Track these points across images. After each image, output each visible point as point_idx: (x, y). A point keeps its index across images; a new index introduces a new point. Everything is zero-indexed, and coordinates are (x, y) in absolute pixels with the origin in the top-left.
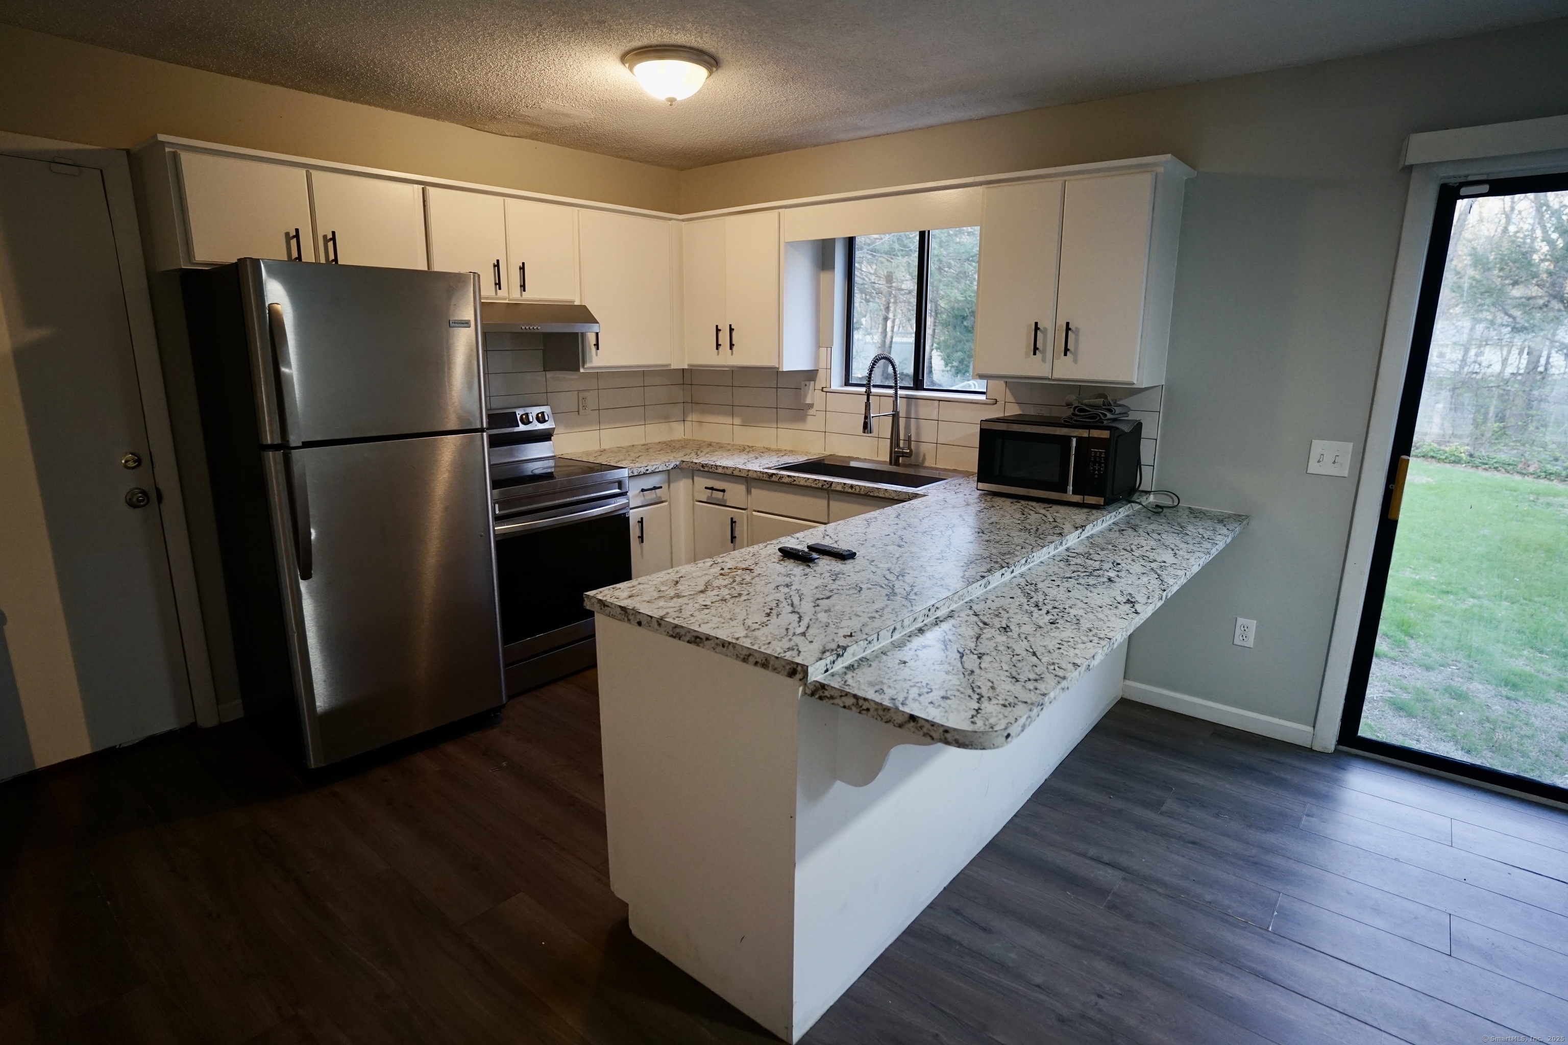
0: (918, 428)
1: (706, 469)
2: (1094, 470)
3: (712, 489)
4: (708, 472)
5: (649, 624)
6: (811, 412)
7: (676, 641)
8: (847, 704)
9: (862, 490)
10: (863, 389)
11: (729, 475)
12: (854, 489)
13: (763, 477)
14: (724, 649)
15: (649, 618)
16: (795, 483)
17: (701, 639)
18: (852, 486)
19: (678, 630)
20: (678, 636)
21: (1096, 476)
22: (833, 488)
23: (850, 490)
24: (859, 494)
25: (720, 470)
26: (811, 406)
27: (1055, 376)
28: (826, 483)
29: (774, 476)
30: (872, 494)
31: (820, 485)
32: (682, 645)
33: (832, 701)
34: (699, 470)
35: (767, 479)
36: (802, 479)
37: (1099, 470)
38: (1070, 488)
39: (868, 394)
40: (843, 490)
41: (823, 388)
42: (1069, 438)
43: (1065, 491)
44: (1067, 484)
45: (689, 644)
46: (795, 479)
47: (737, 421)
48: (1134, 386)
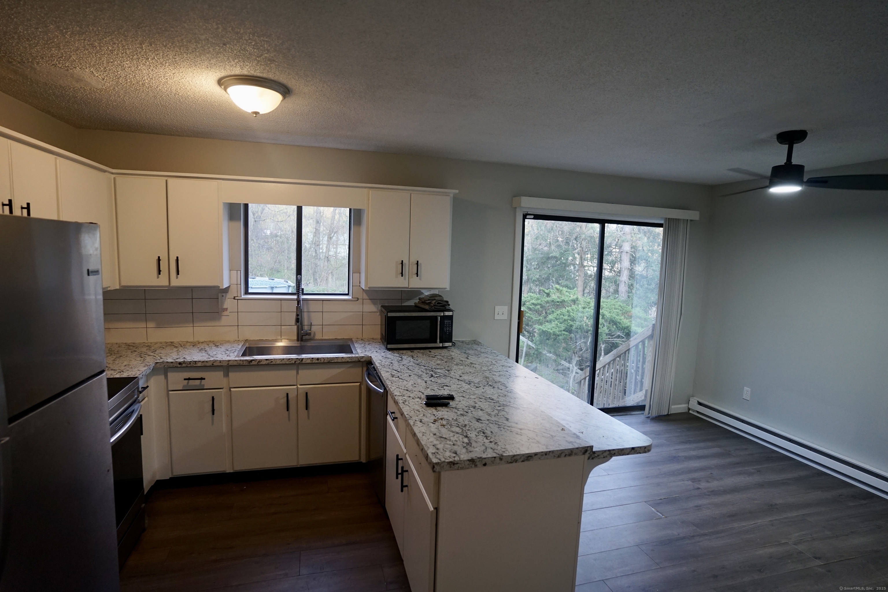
0: (309, 317)
1: (184, 365)
2: (447, 330)
3: (189, 379)
4: (187, 367)
5: (493, 462)
6: (225, 313)
7: (514, 464)
8: (605, 456)
9: (326, 360)
10: (295, 297)
11: (210, 366)
12: (319, 361)
13: (244, 363)
14: (547, 456)
15: (494, 459)
16: (272, 363)
17: (532, 456)
18: (318, 359)
19: (515, 458)
20: (516, 461)
21: (448, 333)
22: (303, 362)
23: (317, 361)
24: (324, 363)
25: (199, 364)
26: (226, 309)
27: (411, 286)
28: (298, 360)
29: (253, 361)
30: (333, 361)
31: (293, 362)
32: (519, 464)
33: (598, 457)
34: (177, 367)
35: (246, 364)
36: (278, 360)
37: (449, 330)
38: (438, 340)
39: (298, 301)
40: (311, 362)
41: (234, 297)
42: (436, 317)
43: (436, 342)
44: (437, 339)
45: (523, 463)
46: (272, 361)
47: (151, 325)
48: (446, 290)
